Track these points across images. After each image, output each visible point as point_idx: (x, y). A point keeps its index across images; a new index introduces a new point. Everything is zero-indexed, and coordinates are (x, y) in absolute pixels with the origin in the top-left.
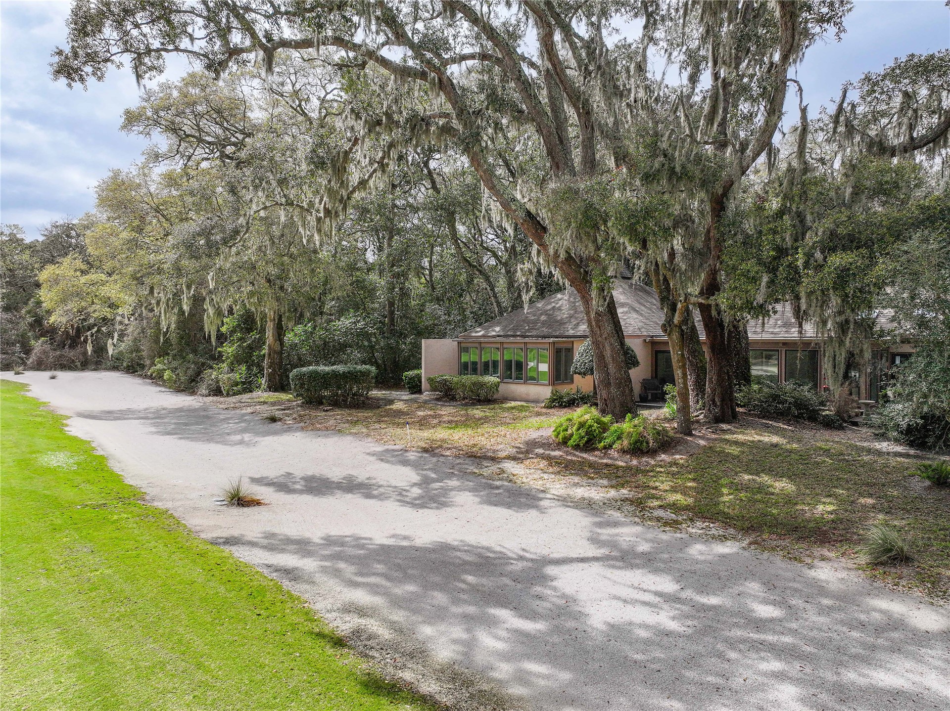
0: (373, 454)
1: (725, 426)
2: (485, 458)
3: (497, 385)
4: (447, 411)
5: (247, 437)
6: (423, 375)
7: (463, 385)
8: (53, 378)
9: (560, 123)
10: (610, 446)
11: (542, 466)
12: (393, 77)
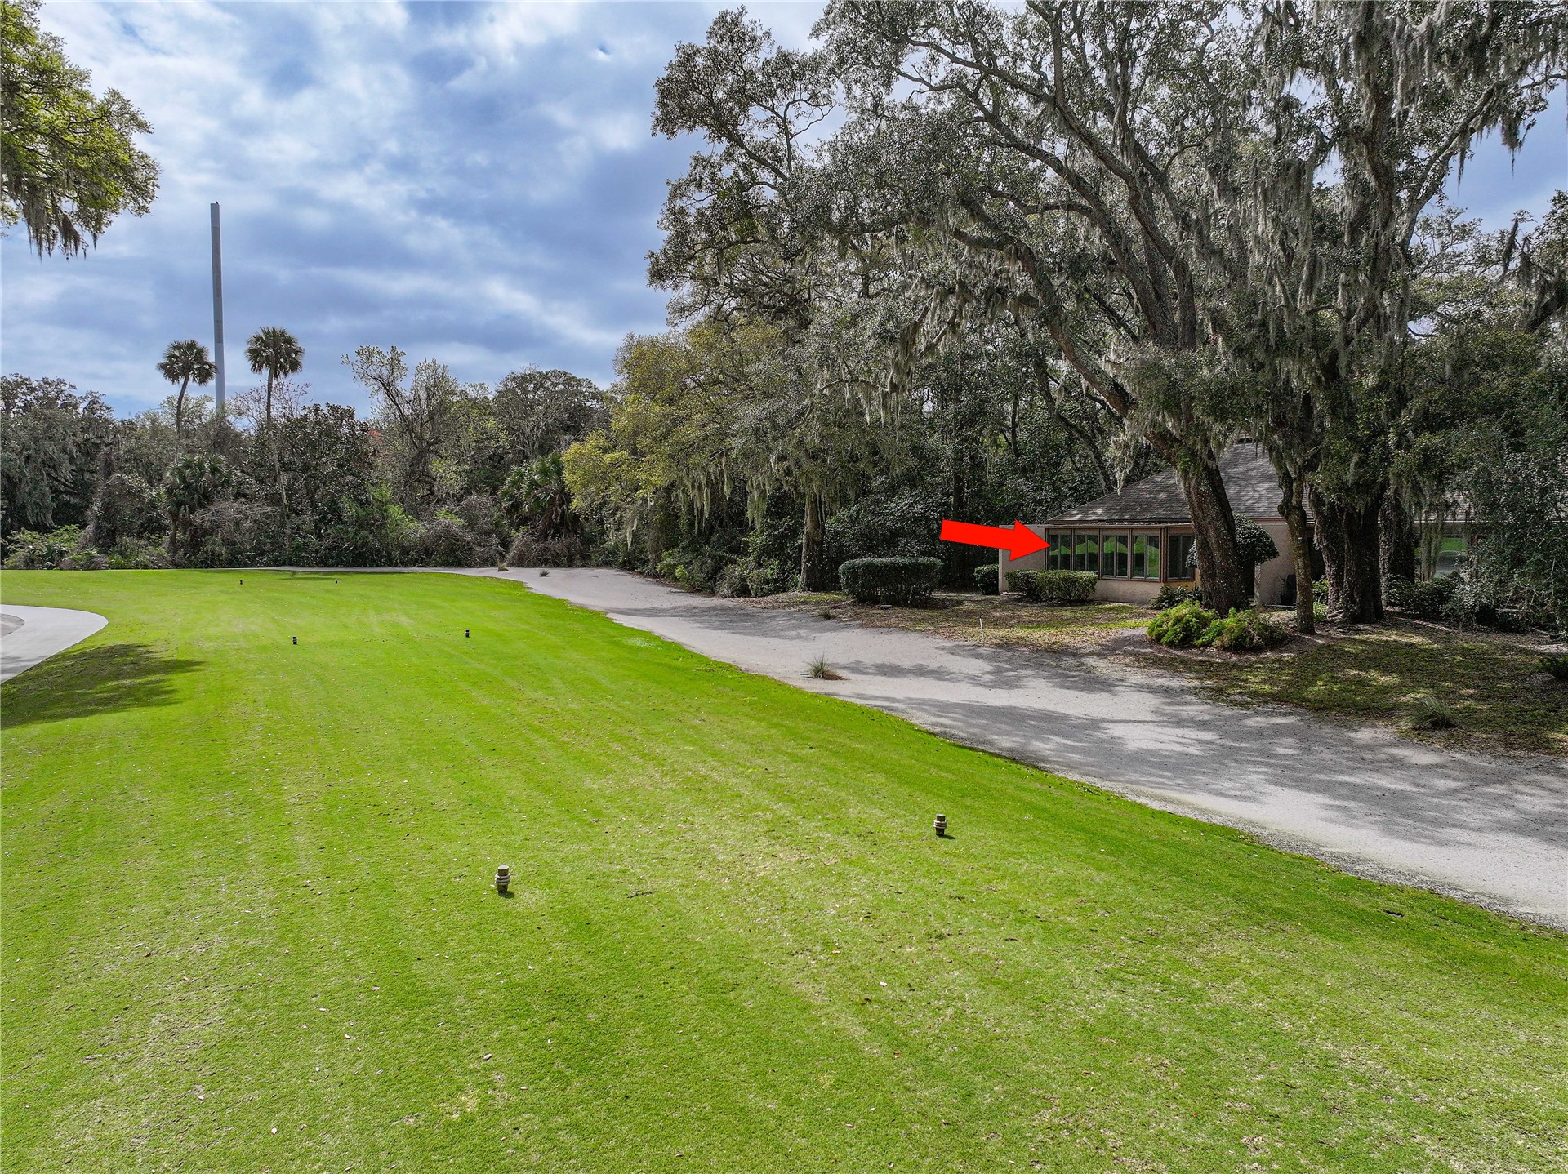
0: (943, 649)
1: (1361, 627)
2: (1066, 653)
3: (1093, 582)
4: (1027, 612)
5: (802, 632)
6: (1000, 571)
7: (1050, 582)
8: (544, 575)
9: (1158, 280)
10: (1209, 644)
11: (1128, 661)
12: (967, 248)
